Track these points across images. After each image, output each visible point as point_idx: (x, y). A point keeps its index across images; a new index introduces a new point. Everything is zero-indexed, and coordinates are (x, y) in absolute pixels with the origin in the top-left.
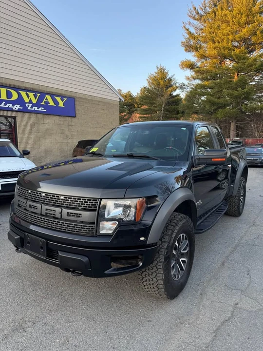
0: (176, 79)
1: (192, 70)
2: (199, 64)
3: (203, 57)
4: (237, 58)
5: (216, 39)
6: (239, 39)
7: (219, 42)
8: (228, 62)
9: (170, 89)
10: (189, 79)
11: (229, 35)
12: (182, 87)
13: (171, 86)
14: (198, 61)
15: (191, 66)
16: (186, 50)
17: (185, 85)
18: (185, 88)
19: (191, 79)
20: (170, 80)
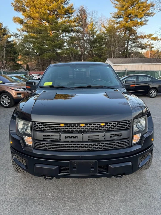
0: (9, 29)
1: (22, 25)
2: (26, 21)
3: (29, 17)
4: (51, 21)
5: (37, 6)
6: (51, 10)
7: (39, 9)
8: (44, 22)
9: (6, 36)
10: (19, 30)
11: (44, 5)
12: (16, 35)
13: (6, 34)
14: (25, 19)
15: (21, 22)
16: (15, 10)
17: (18, 35)
18: (18, 37)
19: (21, 30)
20: (5, 29)
